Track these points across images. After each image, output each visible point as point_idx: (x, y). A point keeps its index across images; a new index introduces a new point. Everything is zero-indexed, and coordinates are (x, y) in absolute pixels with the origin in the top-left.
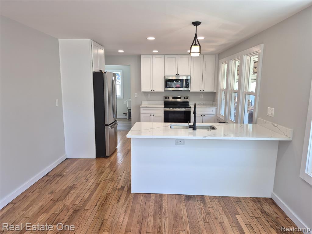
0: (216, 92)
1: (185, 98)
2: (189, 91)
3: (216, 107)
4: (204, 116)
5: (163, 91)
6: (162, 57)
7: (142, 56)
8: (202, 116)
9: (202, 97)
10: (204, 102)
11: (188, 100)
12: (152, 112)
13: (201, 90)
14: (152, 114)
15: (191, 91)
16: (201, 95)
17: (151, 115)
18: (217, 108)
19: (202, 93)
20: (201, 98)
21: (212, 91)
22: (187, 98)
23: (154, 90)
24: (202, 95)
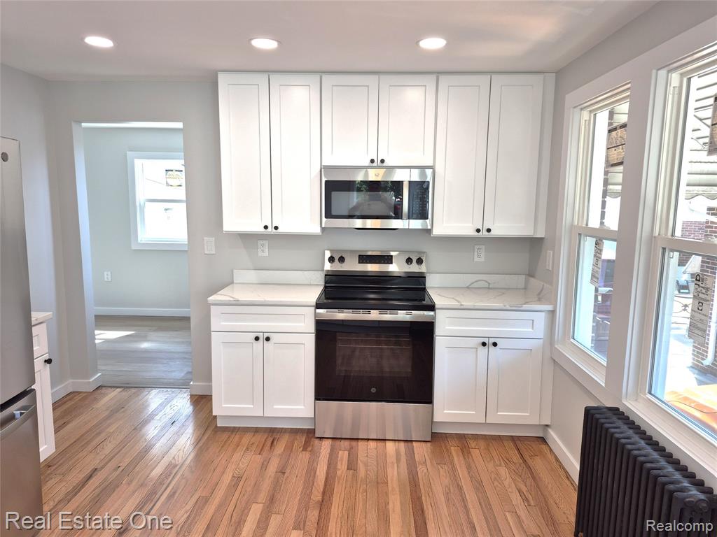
0: (542, 239)
1: (409, 261)
2: (429, 231)
3: (550, 307)
4: (495, 344)
5: (316, 230)
6: (309, 86)
7: (223, 80)
8: (484, 344)
9: (480, 257)
10: (492, 278)
11: (422, 268)
12: (262, 326)
13: (478, 231)
14: (260, 335)
15: (436, 232)
16: (477, 247)
17: (257, 339)
18: (553, 312)
19: (483, 240)
20: (476, 259)
21: (528, 232)
22: (420, 261)
23: (276, 228)
24: (483, 247)
